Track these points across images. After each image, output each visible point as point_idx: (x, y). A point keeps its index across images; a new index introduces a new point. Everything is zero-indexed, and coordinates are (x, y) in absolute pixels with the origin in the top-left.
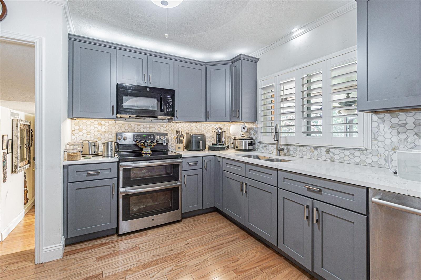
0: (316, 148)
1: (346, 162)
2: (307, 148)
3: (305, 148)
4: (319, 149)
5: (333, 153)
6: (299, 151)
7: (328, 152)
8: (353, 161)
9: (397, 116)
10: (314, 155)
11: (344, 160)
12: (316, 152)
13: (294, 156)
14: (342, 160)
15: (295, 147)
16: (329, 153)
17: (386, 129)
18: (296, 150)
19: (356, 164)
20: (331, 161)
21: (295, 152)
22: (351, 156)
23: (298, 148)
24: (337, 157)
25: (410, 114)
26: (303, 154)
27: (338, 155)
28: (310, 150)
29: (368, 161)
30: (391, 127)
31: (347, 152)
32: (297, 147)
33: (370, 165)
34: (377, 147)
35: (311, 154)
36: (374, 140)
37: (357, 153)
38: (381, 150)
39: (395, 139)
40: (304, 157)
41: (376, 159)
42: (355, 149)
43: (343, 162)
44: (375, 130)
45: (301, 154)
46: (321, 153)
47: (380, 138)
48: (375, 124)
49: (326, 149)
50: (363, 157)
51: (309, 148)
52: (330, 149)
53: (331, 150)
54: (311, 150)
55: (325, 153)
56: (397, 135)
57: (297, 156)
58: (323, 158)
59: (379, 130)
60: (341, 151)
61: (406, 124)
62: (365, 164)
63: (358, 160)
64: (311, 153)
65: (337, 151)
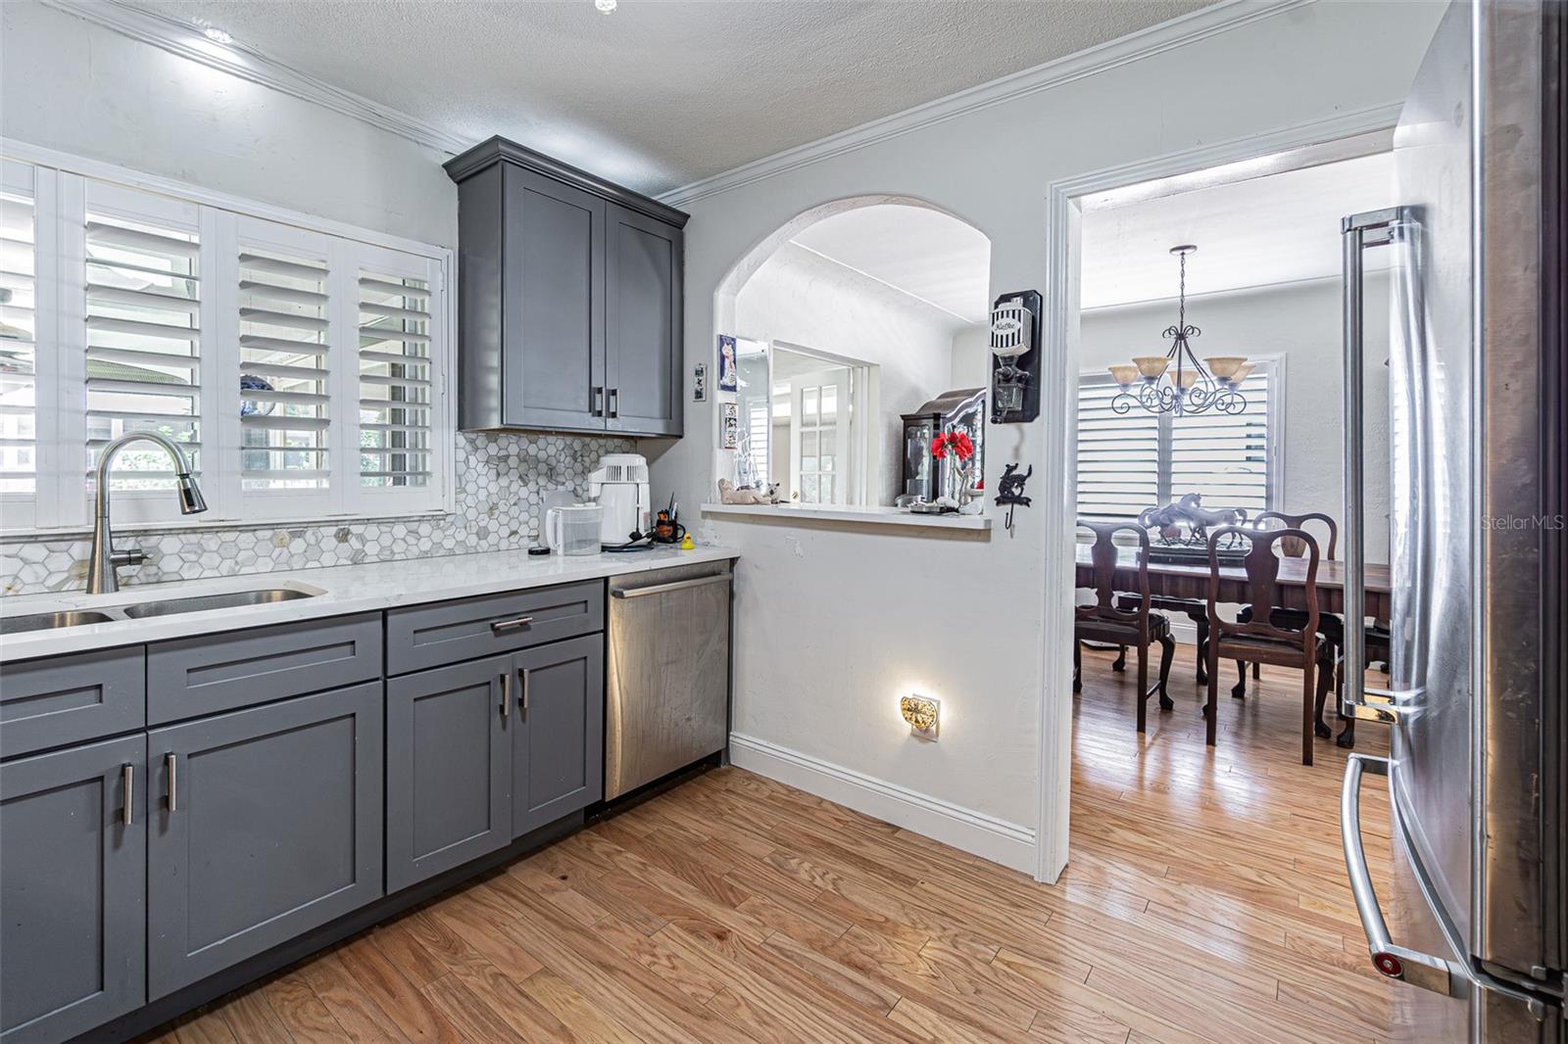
0: (298, 530)
1: (397, 557)
2: (258, 533)
3: (250, 534)
4: (309, 533)
5: (361, 538)
6: (217, 551)
7: (343, 536)
8: (415, 551)
9: (495, 441)
10: (292, 556)
11: (393, 553)
12: (298, 545)
13: (183, 580)
14: (388, 553)
15: (193, 538)
16: (347, 541)
17: (481, 465)
18: (200, 552)
19: (424, 556)
20: (355, 563)
21: (193, 557)
22: (411, 540)
23: (211, 542)
24: (372, 549)
25: (513, 439)
26: (239, 559)
27: (374, 542)
28: (271, 539)
29: (449, 544)
30: (487, 462)
31: (400, 530)
32: (206, 536)
33: (451, 553)
34: (465, 508)
35: (274, 555)
36: (460, 493)
37: (425, 529)
38: (471, 514)
39: (493, 488)
40: (244, 570)
41: (461, 536)
42: (421, 519)
43: (389, 558)
44: (462, 467)
45: (229, 563)
46: (318, 543)
47: (471, 488)
48: (461, 455)
49: (335, 528)
50: (437, 536)
51: (268, 533)
52: (351, 528)
53: (355, 529)
54: (276, 541)
55: (334, 541)
56: (495, 478)
57: (207, 574)
58: (328, 559)
59: (468, 468)
60: (384, 528)
61: (508, 456)
62: (442, 552)
63: (425, 545)
64: (278, 550)
65: (372, 531)
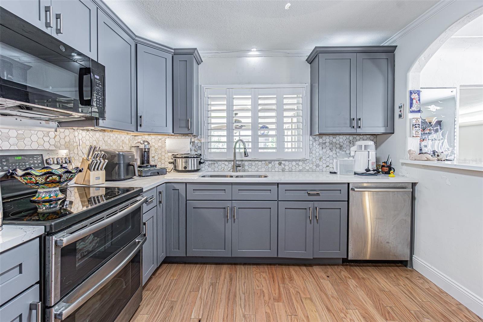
0: (270, 162)
1: (293, 170)
2: (262, 162)
3: (260, 162)
4: (273, 162)
5: (284, 165)
6: (254, 166)
7: (280, 164)
8: (298, 169)
9: (322, 138)
10: (269, 168)
11: (292, 169)
12: (270, 165)
13: (248, 171)
14: (291, 169)
15: (250, 162)
16: (281, 165)
17: (317, 145)
18: (251, 165)
19: (300, 171)
20: (283, 171)
21: (250, 166)
22: (297, 166)
23: (253, 163)
24: (287, 168)
25: (328, 137)
26: (259, 168)
27: (287, 165)
28: (265, 164)
29: (307, 168)
30: (319, 144)
31: (294, 163)
32: (253, 162)
33: (308, 171)
34: (312, 158)
35: (265, 167)
36: (311, 153)
37: (301, 163)
38: (314, 160)
39: (321, 152)
40: (259, 170)
41: (311, 166)
42: (299, 160)
43: (291, 170)
44: (311, 146)
45: (256, 168)
46: (274, 165)
47: (314, 152)
48: (311, 143)
49: (278, 162)
50: (304, 165)
51: (264, 162)
52: (282, 162)
53: (283, 162)
54: (266, 164)
55: (278, 165)
56: (321, 149)
57: (253, 170)
58: (277, 169)
59: (313, 146)
60: (290, 163)
61: (326, 143)
62: (305, 170)
63: (301, 168)
64: (266, 166)
65: (287, 163)
